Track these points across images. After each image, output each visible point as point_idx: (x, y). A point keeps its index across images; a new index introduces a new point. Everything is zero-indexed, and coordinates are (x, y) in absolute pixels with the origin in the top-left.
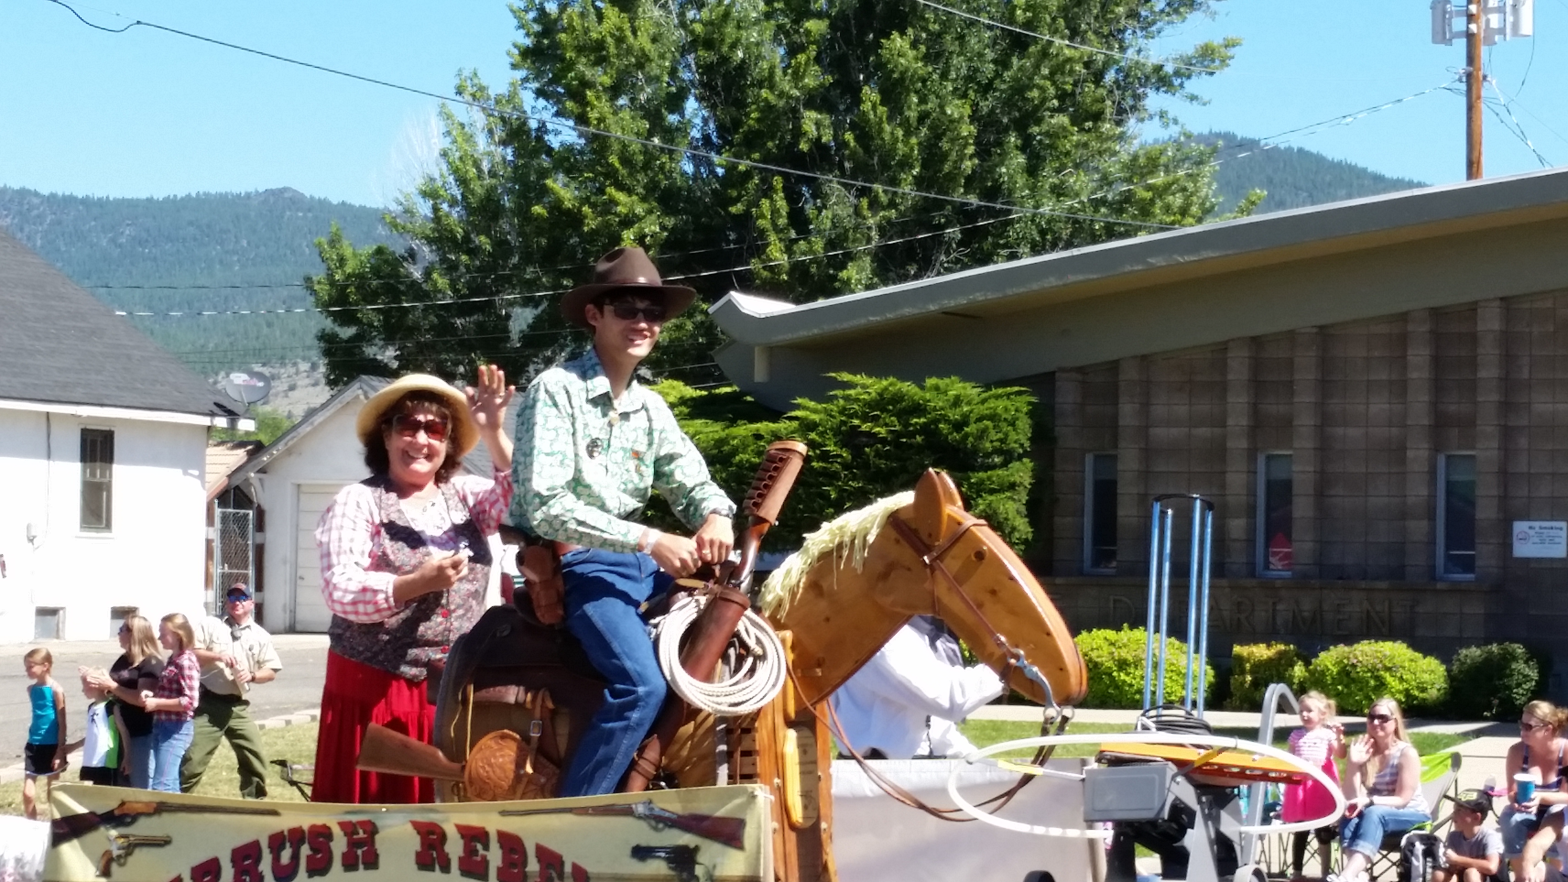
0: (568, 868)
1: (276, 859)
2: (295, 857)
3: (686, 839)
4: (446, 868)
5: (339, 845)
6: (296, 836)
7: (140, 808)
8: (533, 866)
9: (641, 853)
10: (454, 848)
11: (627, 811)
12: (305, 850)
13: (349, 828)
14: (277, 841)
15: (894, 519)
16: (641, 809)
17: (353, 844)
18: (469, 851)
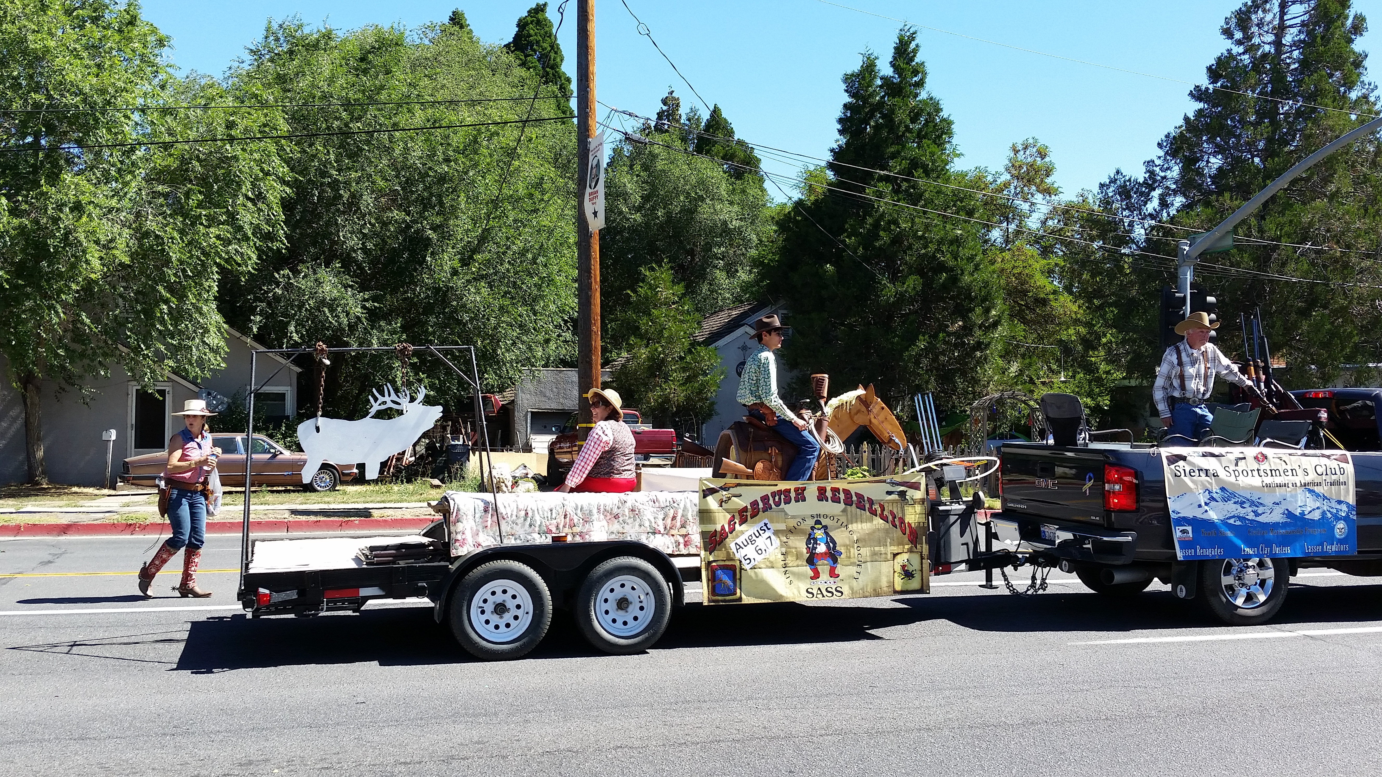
0: (866, 498)
1: (774, 500)
2: (780, 499)
3: (902, 488)
4: (827, 500)
5: (793, 495)
6: (780, 492)
7: (731, 485)
8: (854, 498)
9: (889, 493)
10: (829, 494)
11: (884, 481)
12: (783, 497)
13: (796, 490)
14: (774, 494)
15: (859, 397)
16: (888, 481)
17: (797, 494)
18: (834, 495)
